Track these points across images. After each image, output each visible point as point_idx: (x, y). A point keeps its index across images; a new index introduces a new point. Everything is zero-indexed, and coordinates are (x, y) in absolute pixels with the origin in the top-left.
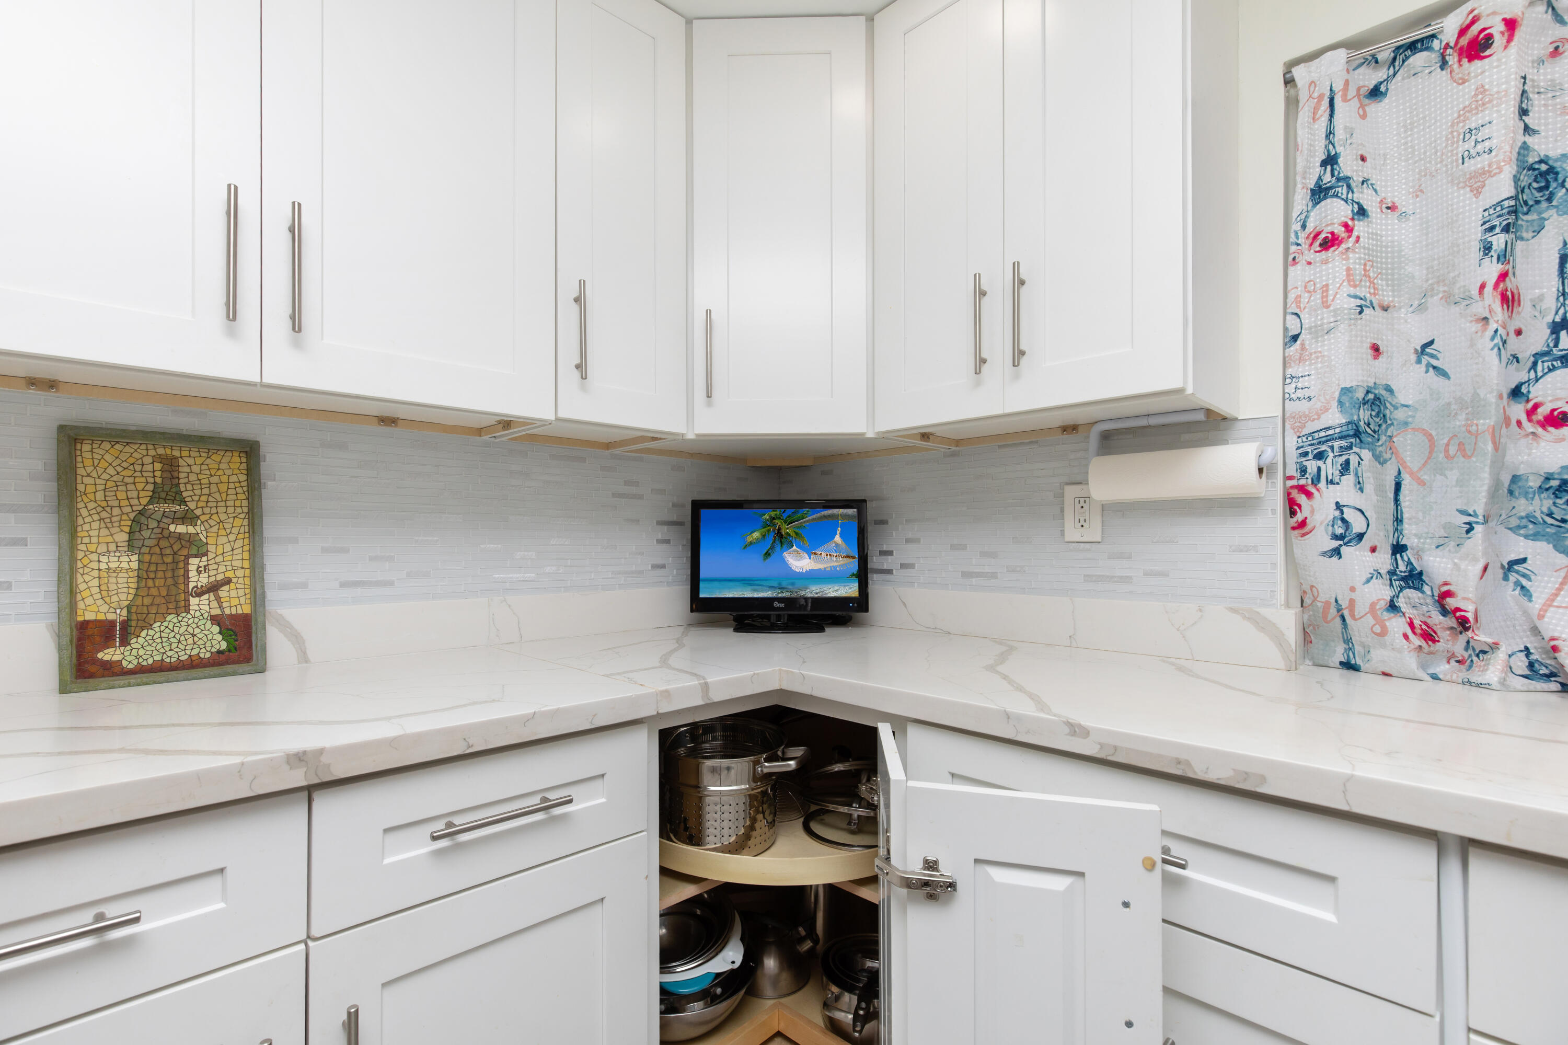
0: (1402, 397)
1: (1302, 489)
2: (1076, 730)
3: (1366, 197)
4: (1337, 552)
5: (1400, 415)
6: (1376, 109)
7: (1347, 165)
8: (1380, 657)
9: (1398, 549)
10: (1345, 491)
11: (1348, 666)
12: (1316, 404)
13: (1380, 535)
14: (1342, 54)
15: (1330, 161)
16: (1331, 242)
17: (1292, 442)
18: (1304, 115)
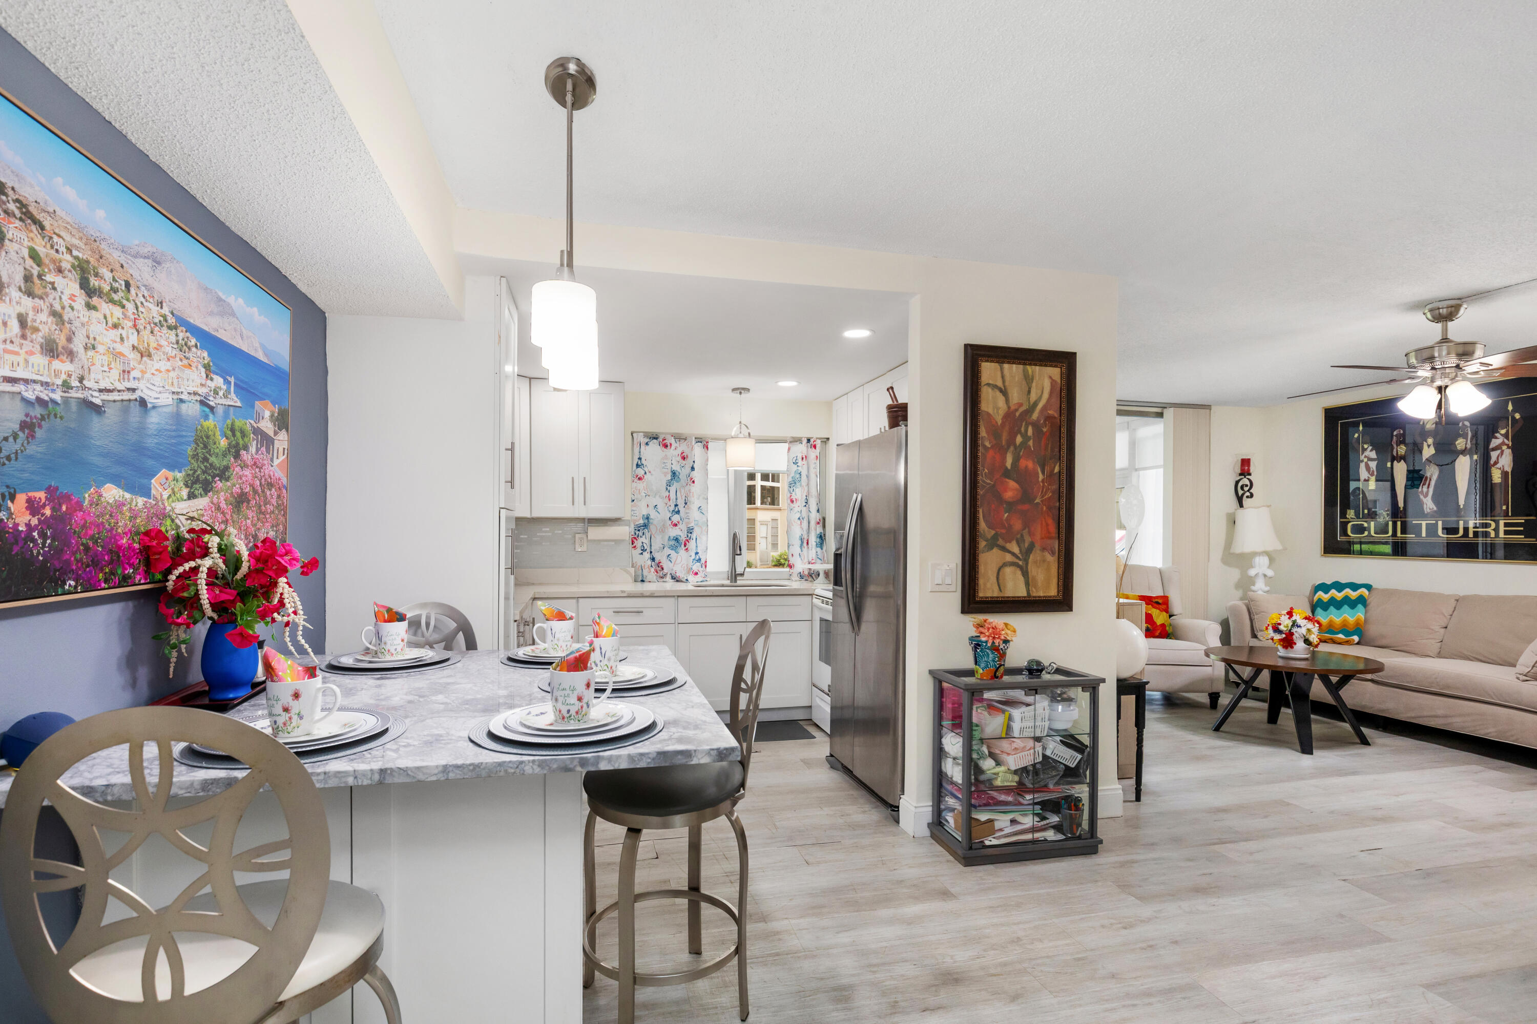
0: (651, 517)
1: (635, 538)
2: (623, 592)
3: (646, 469)
4: (642, 554)
5: (651, 521)
6: (647, 447)
7: (643, 461)
8: (648, 579)
9: (651, 552)
10: (643, 539)
11: (642, 581)
12: (638, 518)
13: (648, 550)
14: (642, 434)
15: (640, 459)
16: (640, 479)
17: (632, 526)
18: (635, 446)
